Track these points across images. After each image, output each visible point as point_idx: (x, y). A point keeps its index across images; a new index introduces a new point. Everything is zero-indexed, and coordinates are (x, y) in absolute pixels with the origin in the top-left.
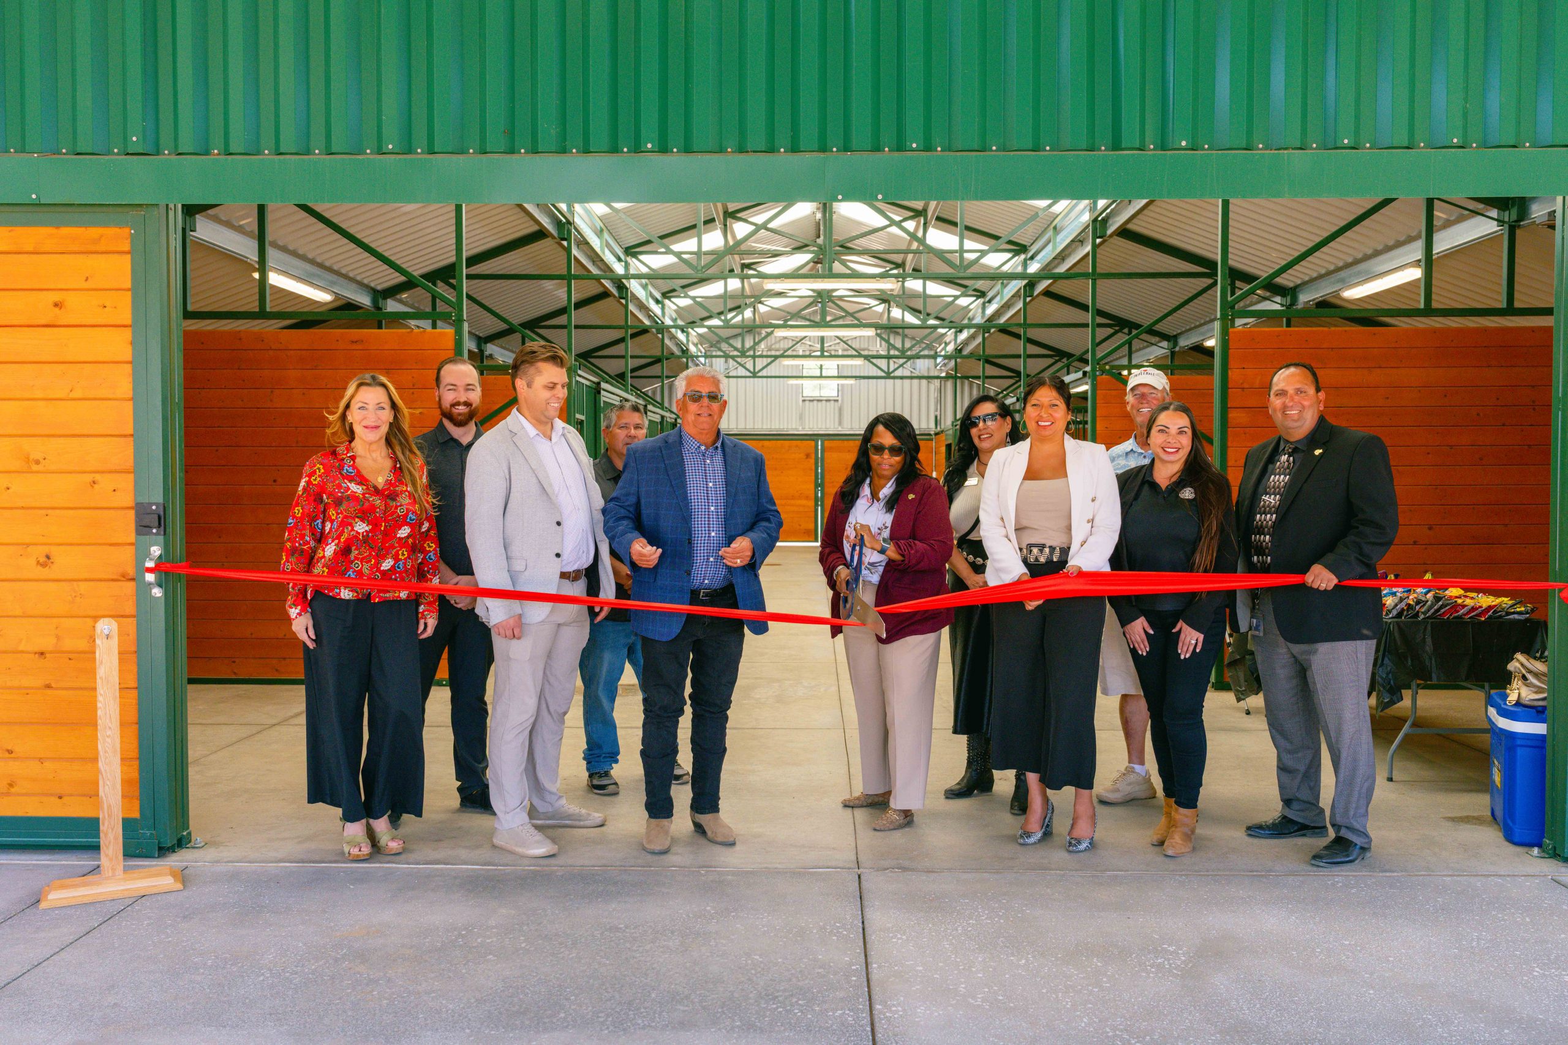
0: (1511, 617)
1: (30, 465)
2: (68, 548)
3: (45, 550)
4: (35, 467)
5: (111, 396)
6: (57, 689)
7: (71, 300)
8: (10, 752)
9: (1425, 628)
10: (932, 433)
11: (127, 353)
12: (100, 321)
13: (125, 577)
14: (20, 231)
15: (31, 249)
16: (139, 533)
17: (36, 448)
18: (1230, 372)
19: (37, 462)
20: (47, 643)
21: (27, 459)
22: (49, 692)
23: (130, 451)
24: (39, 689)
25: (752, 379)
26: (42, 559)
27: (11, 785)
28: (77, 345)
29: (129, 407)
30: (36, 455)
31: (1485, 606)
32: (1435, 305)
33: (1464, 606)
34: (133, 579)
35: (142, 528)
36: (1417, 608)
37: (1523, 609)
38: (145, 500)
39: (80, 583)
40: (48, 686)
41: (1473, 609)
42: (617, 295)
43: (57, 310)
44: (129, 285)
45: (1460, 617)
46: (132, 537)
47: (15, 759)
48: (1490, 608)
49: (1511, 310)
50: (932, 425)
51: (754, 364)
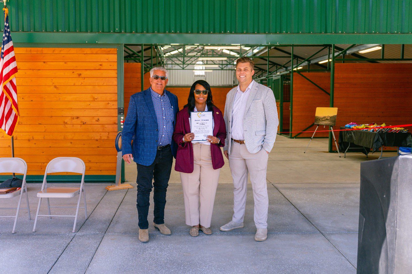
0: (403, 132)
1: (94, 100)
2: (103, 117)
3: (98, 118)
4: (96, 100)
5: (112, 85)
6: (100, 148)
7: (104, 64)
8: (90, 161)
9: (385, 134)
10: (233, 85)
11: (116, 75)
12: (110, 69)
13: (115, 123)
14: (93, 49)
15: (95, 53)
16: (118, 114)
17: (96, 96)
18: (335, 74)
19: (96, 99)
20: (98, 138)
21: (94, 98)
22: (98, 148)
23: (116, 97)
24: (96, 147)
25: (182, 70)
26: (97, 120)
27: (90, 168)
28: (105, 74)
29: (116, 87)
30: (96, 97)
31: (398, 130)
32: (385, 58)
33: (393, 130)
34: (117, 124)
35: (119, 113)
36: (383, 130)
37: (406, 130)
38: (120, 107)
39: (105, 125)
40: (98, 147)
41: (395, 130)
43: (101, 66)
44: (117, 61)
45: (392, 132)
46: (117, 115)
47: (91, 163)
48: (399, 130)
49: (403, 59)
50: (233, 83)
51: (183, 66)
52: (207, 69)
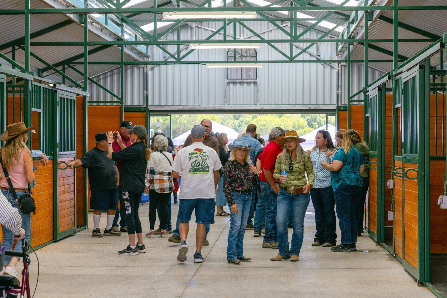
42: (78, 21)
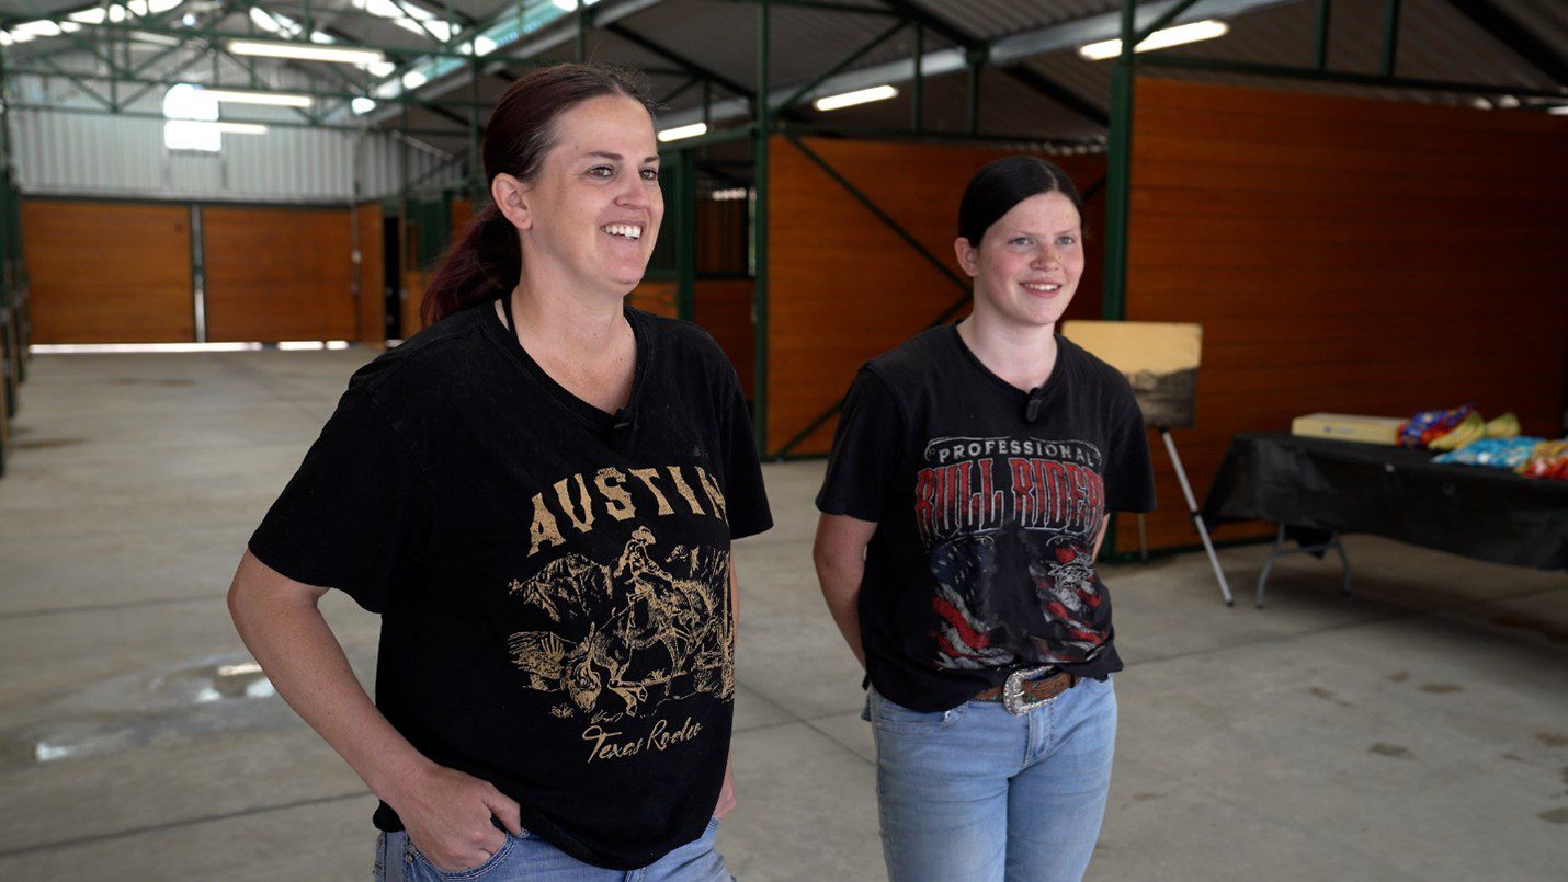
25: (105, 118)
51: (114, 93)
52: (231, 114)
